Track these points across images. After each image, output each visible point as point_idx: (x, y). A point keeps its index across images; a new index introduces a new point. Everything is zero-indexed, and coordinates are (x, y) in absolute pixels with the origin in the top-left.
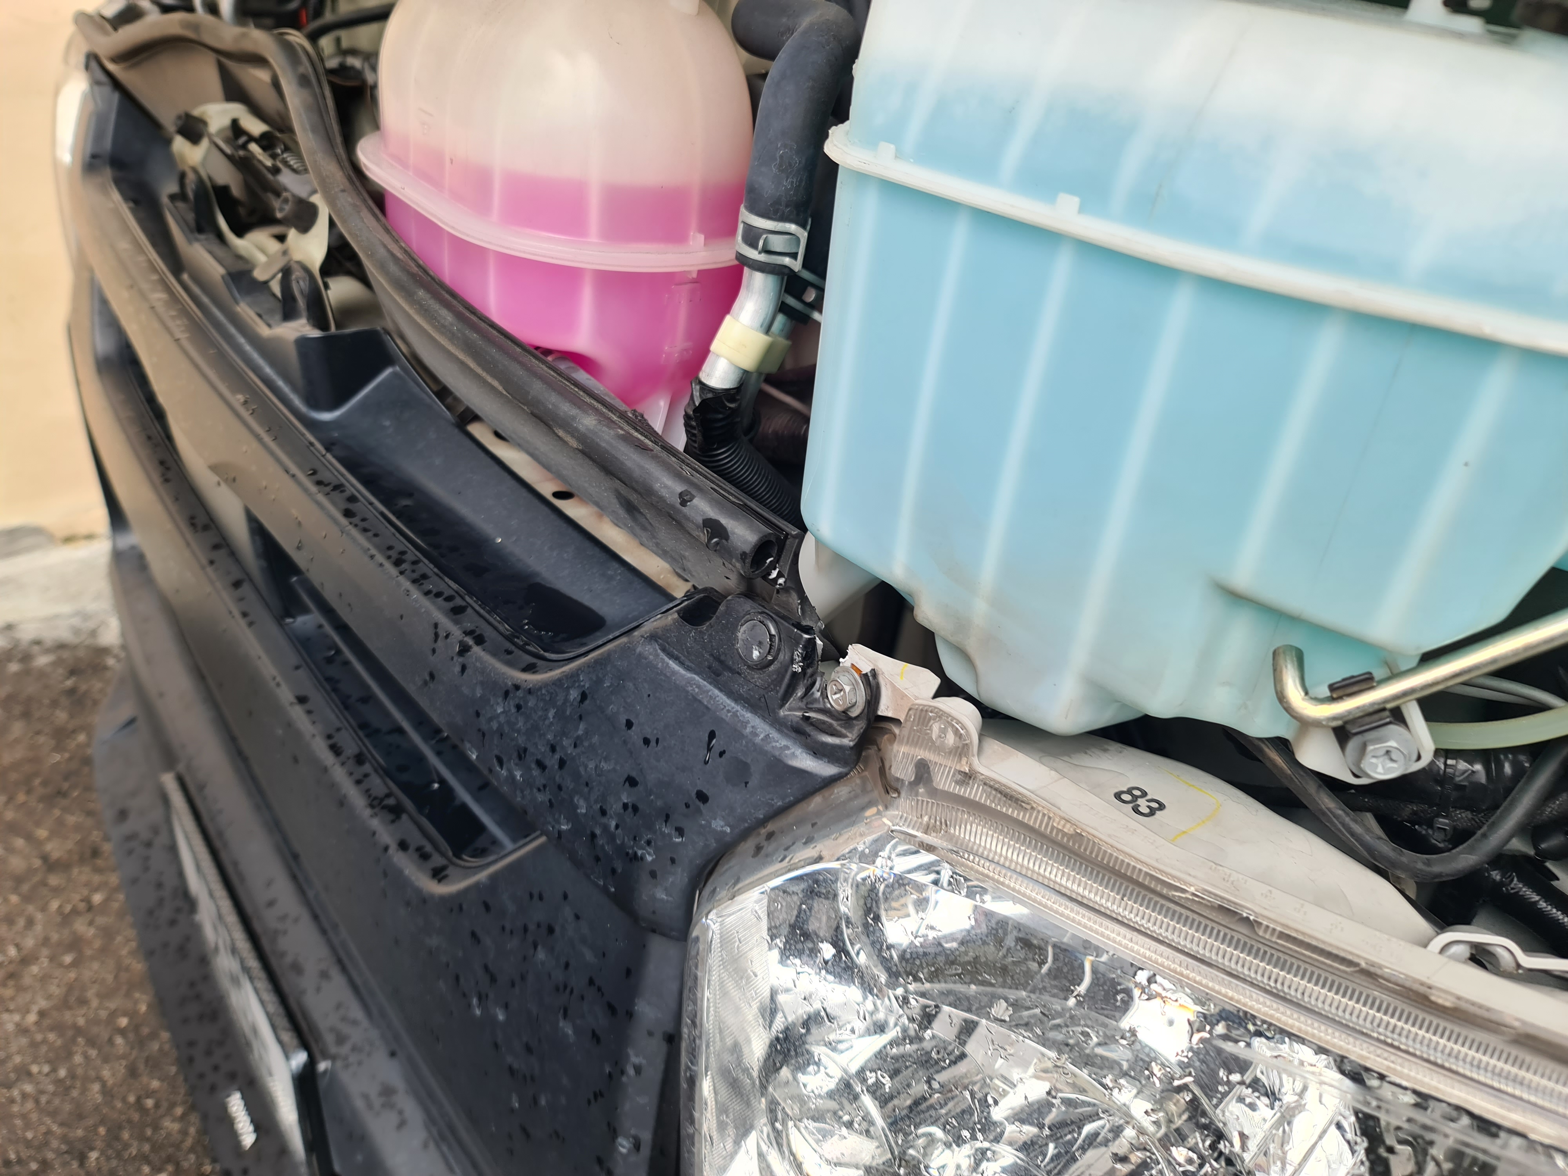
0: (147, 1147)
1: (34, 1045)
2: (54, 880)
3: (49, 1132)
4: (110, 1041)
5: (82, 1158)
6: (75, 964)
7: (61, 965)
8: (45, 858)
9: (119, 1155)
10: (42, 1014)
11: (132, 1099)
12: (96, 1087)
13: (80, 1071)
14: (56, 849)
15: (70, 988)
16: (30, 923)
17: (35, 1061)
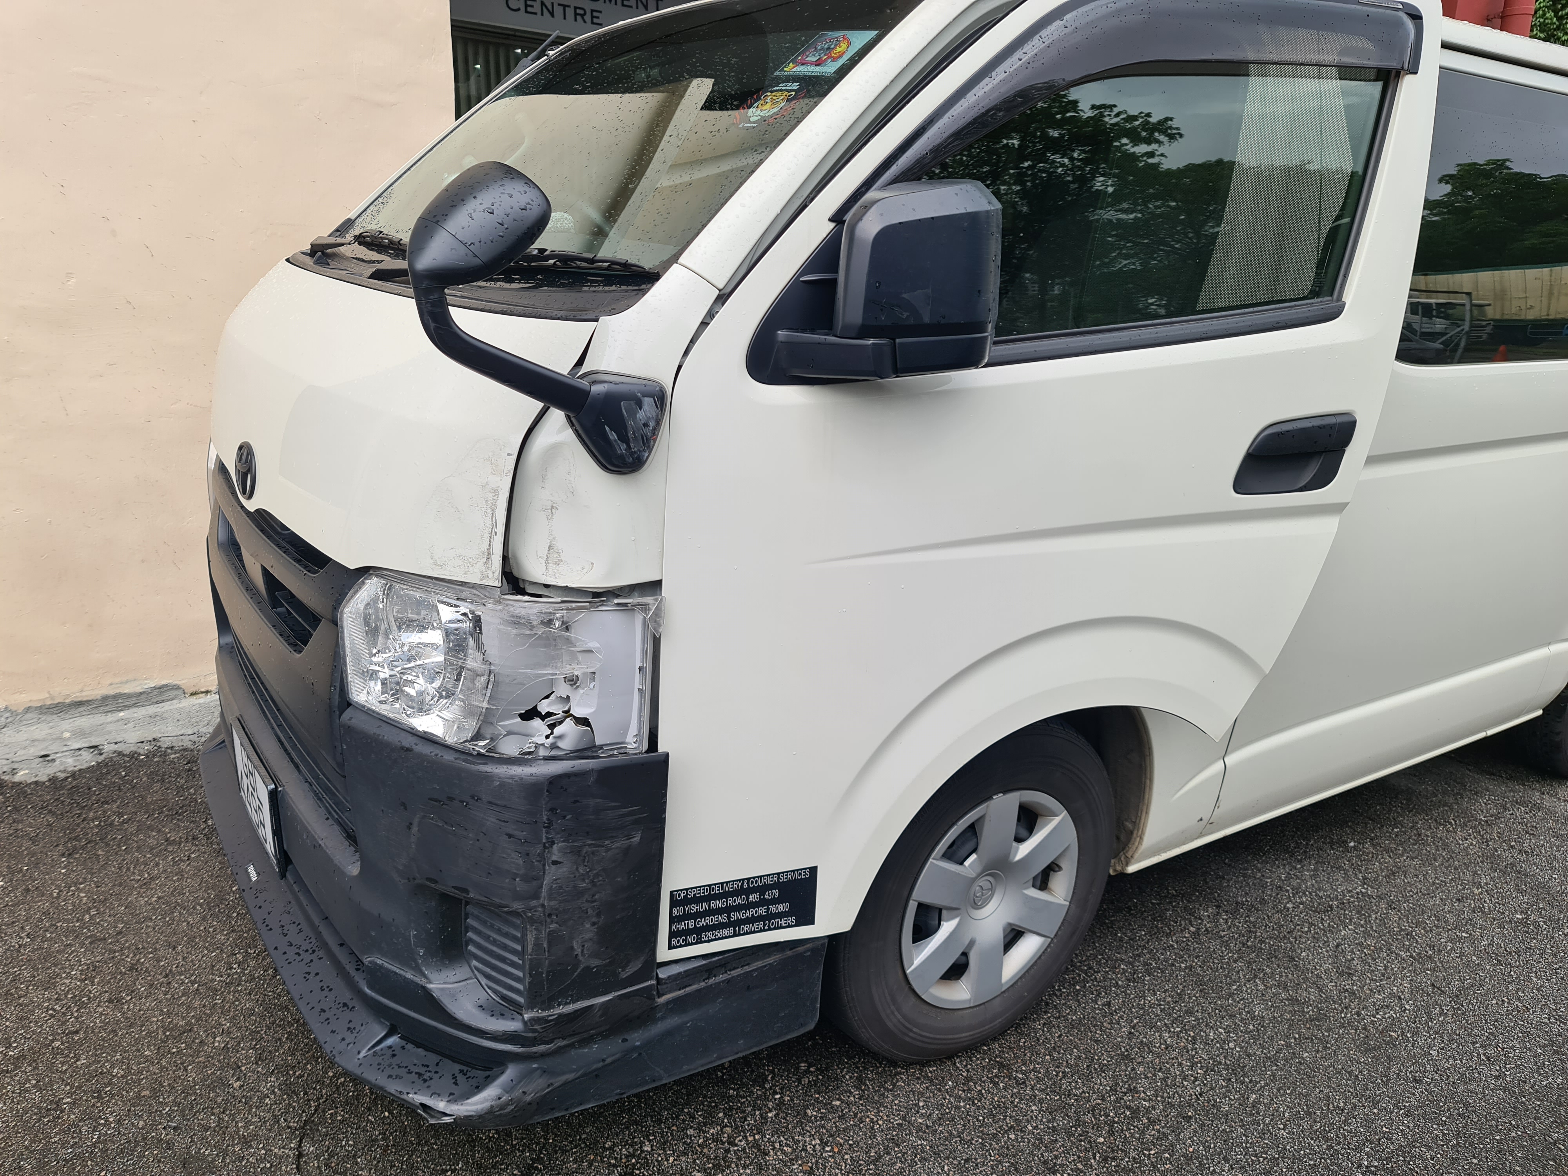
0: (207, 944)
1: (154, 908)
2: (170, 849)
3: (159, 938)
4: (194, 907)
5: (174, 948)
6: (178, 880)
7: (172, 880)
8: (167, 840)
9: (192, 947)
10: (159, 898)
11: (202, 928)
12: (185, 924)
13: (176, 918)
14: (172, 836)
15: (175, 889)
16: (157, 864)
17: (154, 914)
